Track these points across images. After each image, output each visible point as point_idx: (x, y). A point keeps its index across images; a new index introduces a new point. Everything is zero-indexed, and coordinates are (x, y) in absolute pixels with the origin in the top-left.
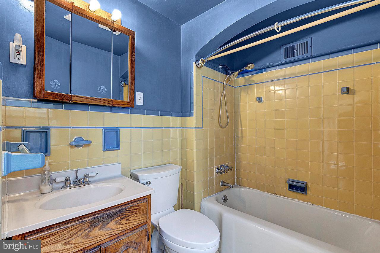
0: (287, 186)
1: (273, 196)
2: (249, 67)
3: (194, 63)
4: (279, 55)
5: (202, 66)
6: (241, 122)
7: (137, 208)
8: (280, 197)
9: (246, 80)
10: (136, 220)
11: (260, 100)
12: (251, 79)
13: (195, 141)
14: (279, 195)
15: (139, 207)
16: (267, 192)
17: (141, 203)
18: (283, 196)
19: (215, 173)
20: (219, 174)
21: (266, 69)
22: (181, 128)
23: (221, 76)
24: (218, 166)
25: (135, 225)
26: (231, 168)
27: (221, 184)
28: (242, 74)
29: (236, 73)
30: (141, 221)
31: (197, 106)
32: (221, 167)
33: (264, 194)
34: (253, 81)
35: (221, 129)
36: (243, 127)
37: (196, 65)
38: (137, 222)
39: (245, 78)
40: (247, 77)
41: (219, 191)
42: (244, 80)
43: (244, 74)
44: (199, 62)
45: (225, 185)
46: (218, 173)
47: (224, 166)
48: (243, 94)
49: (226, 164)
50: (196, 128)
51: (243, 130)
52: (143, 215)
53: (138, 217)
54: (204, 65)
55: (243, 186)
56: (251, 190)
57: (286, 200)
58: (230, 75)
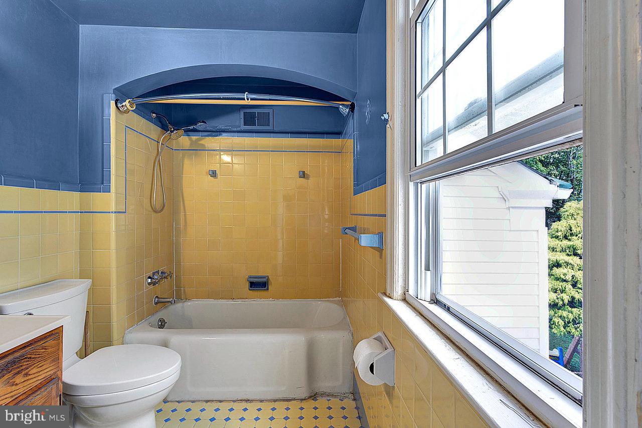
0: (247, 285)
1: (231, 302)
2: (200, 126)
3: (113, 103)
4: (238, 119)
5: (127, 111)
6: (184, 203)
7: (43, 350)
8: (239, 302)
9: (192, 142)
10: (39, 373)
11: (214, 174)
12: (200, 142)
13: (113, 235)
14: (238, 299)
15: (46, 349)
16: (223, 298)
17: (50, 342)
18: (243, 298)
19: (146, 284)
20: (152, 287)
21: (222, 133)
22: (78, 212)
23: (154, 130)
24: (150, 274)
25: (39, 382)
26: (171, 275)
27: (155, 301)
28: (187, 132)
29: (181, 132)
30: (49, 373)
31: (117, 176)
32: (154, 274)
33: (219, 302)
34: (203, 145)
35: (154, 214)
36: (187, 211)
37: (117, 106)
38: (44, 376)
39: (190, 139)
40: (194, 138)
41: (152, 313)
42: (189, 141)
43: (190, 133)
44: (124, 104)
45: (161, 303)
46: (149, 284)
47: (158, 272)
48: (187, 162)
49: (161, 270)
50: (115, 212)
51: (187, 216)
52: (53, 361)
53: (44, 367)
54: (132, 111)
55: (187, 299)
56: (199, 302)
57: (246, 302)
58: (172, 132)
